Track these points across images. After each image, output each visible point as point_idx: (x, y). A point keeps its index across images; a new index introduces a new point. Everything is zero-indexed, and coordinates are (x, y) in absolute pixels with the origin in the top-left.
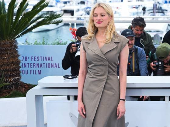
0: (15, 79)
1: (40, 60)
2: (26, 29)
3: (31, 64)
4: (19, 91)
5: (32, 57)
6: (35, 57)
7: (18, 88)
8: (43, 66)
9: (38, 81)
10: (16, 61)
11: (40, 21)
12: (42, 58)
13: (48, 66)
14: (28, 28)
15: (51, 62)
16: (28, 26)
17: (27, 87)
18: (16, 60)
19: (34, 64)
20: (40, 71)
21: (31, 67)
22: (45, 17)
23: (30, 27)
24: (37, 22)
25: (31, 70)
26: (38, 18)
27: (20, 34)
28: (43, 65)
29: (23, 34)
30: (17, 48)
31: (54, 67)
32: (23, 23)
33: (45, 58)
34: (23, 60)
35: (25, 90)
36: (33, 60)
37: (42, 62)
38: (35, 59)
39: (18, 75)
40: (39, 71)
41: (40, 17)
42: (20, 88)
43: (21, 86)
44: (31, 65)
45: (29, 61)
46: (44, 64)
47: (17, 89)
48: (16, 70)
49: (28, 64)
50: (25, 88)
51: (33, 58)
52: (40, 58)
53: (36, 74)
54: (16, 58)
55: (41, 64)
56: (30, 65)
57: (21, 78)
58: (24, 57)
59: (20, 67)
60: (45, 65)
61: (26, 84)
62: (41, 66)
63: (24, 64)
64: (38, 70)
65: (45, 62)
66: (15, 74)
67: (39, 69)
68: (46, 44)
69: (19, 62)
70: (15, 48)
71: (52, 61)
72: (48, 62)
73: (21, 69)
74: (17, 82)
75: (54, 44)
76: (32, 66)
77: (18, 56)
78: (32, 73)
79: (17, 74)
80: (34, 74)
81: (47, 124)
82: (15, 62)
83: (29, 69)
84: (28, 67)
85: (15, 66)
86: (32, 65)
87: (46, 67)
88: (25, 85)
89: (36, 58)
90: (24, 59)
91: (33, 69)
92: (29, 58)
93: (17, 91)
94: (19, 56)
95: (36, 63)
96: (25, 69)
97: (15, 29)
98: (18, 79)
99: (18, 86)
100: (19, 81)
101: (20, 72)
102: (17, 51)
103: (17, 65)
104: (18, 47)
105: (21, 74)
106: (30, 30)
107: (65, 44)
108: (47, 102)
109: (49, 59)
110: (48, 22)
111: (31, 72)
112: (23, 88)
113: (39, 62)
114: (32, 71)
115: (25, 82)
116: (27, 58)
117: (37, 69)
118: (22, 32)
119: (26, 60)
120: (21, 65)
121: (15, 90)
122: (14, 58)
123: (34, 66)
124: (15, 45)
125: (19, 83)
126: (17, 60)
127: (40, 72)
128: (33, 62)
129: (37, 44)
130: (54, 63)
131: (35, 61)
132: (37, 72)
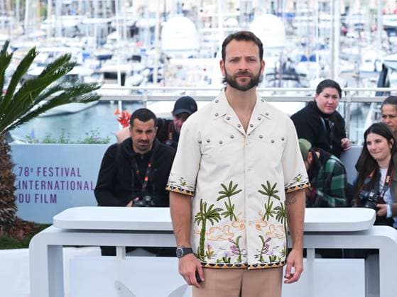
0: (5, 213)
1: (55, 174)
2: (28, 113)
3: (36, 182)
4: (13, 236)
5: (38, 168)
6: (44, 168)
7: (11, 230)
8: (60, 187)
10: (7, 177)
11: (56, 97)
12: (60, 171)
13: (72, 186)
14: (32, 110)
15: (76, 179)
16: (32, 106)
17: (28, 228)
18: (7, 173)
19: (42, 182)
20: (55, 195)
21: (36, 189)
22: (67, 90)
23: (36, 107)
24: (50, 98)
25: (36, 195)
27: (15, 122)
28: (60, 184)
29: (22, 122)
30: (9, 150)
31: (83, 188)
32: (22, 100)
33: (64, 170)
34: (20, 175)
35: (24, 234)
36: (41, 174)
37: (59, 179)
38: (44, 172)
39: (11, 203)
40: (53, 196)
41: (56, 89)
42: (14, 230)
43: (15, 226)
44: (36, 185)
45: (33, 176)
46: (63, 182)
47: (9, 232)
48: (6, 194)
49: (31, 181)
50: (24, 230)
51: (41, 170)
52: (54, 171)
53: (45, 202)
54: (8, 171)
55: (57, 182)
56: (34, 184)
57: (16, 210)
58: (22, 168)
59: (15, 189)
60: (65, 184)
61: (27, 222)
62: (57, 186)
63: (23, 182)
64: (51, 195)
65: (65, 178)
66: (6, 203)
67: (53, 192)
68: (67, 143)
69: (12, 178)
70: (5, 150)
71: (79, 176)
72: (70, 179)
73: (16, 193)
74: (8, 219)
75: (84, 143)
76: (39, 187)
77: (11, 166)
78: (39, 200)
79: (8, 203)
80: (42, 202)
82: (5, 177)
83: (32, 192)
84: (31, 188)
85: (4, 186)
86: (39, 183)
87: (68, 189)
88: (25, 225)
89: (47, 170)
90: (23, 171)
91: (40, 192)
92: (32, 170)
93: (9, 236)
94: (14, 165)
95: (47, 179)
96: (24, 192)
97: (6, 112)
98: (10, 212)
99: (10, 227)
100: (12, 217)
101: (15, 197)
102: (9, 156)
103: (9, 183)
104: (12, 149)
105: (17, 202)
106: (35, 114)
107: (105, 143)
108: (70, 260)
109: (73, 173)
110: (71, 99)
111: (36, 198)
112: (21, 231)
113: (54, 179)
114: (39, 197)
115: (25, 220)
116: (30, 171)
117: (48, 192)
118: (18, 118)
119: (27, 173)
120: (16, 184)
121: (4, 234)
122: (4, 169)
123: (42, 186)
124: (5, 145)
125: (13, 220)
126: (9, 174)
127: (54, 199)
128: (41, 178)
129: (49, 142)
130: (82, 180)
131: (44, 175)
132: (48, 199)
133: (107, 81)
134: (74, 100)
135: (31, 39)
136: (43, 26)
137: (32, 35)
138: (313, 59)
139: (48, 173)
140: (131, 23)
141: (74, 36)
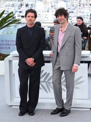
5: (5, 40)
6: (7, 40)
9: (11, 53)
14: (3, 26)
17: (3, 55)
23: (5, 25)
26: (9, 21)
29: (1, 29)
33: (12, 41)
34: (1, 42)
35: (2, 57)
36: (6, 42)
37: (11, 43)
41: (10, 20)
45: (4, 42)
49: (4, 44)
52: (9, 41)
58: (1, 40)
62: (10, 45)
63: (2, 44)
67: (9, 46)
81: (14, 74)
83: (4, 46)
86: (6, 44)
87: (13, 45)
91: (6, 46)
95: (7, 43)
96: (2, 46)
111: (5, 48)
113: (9, 43)
115: (2, 53)
127: (9, 48)
128: (6, 43)
132: (8, 48)
133: (22, 18)
134: (14, 23)
135: (2, 7)
136: (5, 4)
137: (2, 6)
138: (72, 12)
139: (8, 42)
140: (27, 3)
141: (12, 7)
